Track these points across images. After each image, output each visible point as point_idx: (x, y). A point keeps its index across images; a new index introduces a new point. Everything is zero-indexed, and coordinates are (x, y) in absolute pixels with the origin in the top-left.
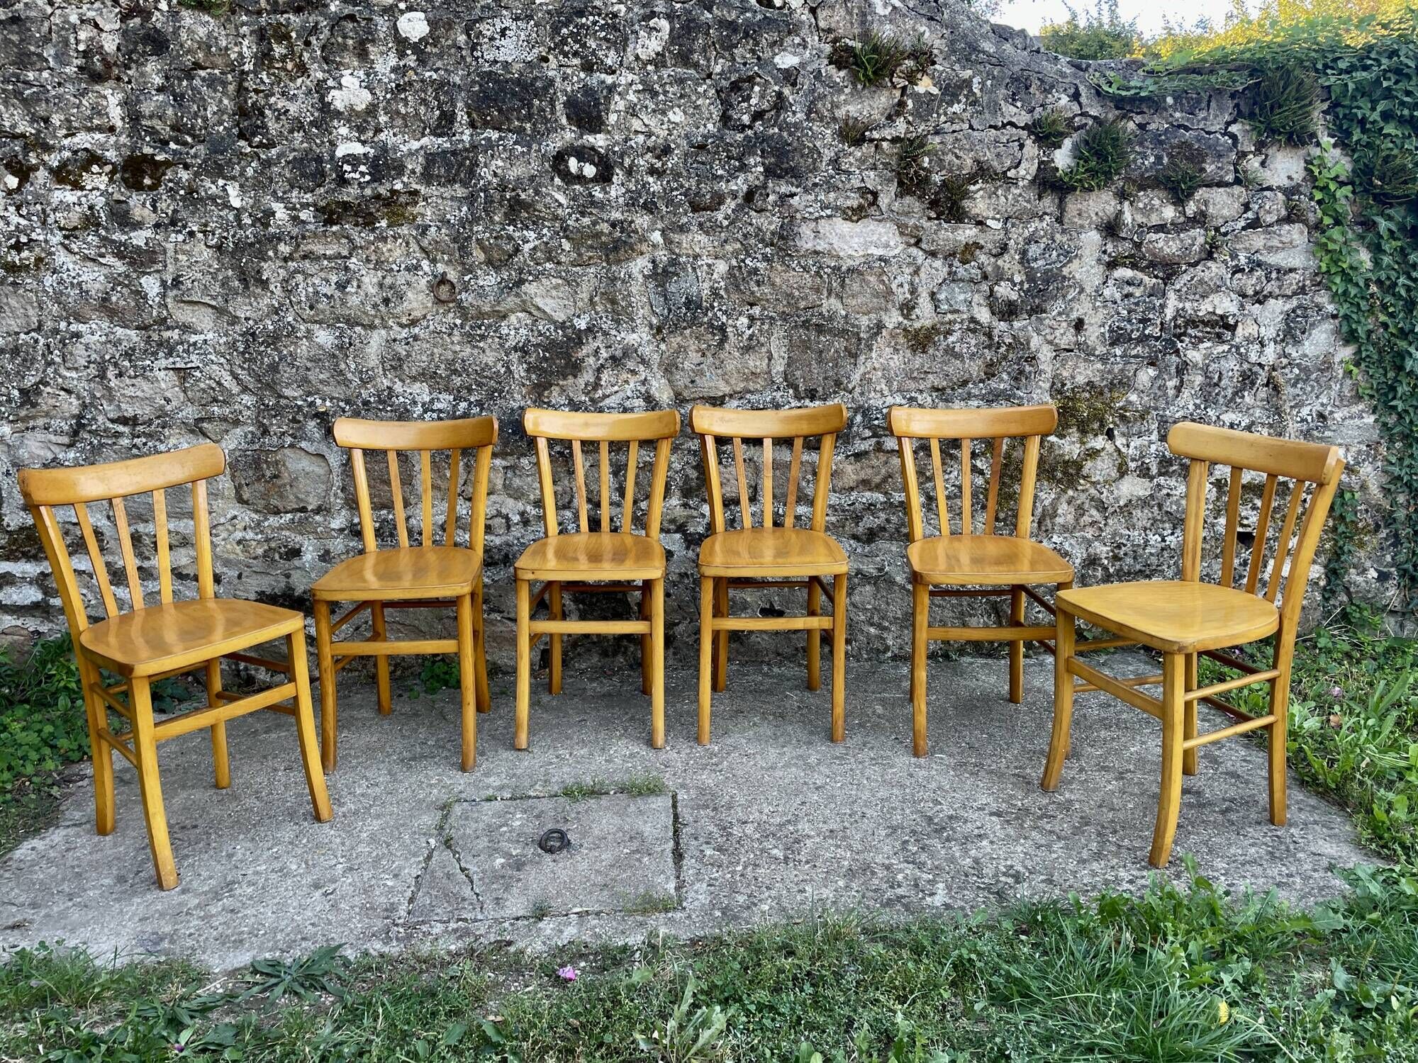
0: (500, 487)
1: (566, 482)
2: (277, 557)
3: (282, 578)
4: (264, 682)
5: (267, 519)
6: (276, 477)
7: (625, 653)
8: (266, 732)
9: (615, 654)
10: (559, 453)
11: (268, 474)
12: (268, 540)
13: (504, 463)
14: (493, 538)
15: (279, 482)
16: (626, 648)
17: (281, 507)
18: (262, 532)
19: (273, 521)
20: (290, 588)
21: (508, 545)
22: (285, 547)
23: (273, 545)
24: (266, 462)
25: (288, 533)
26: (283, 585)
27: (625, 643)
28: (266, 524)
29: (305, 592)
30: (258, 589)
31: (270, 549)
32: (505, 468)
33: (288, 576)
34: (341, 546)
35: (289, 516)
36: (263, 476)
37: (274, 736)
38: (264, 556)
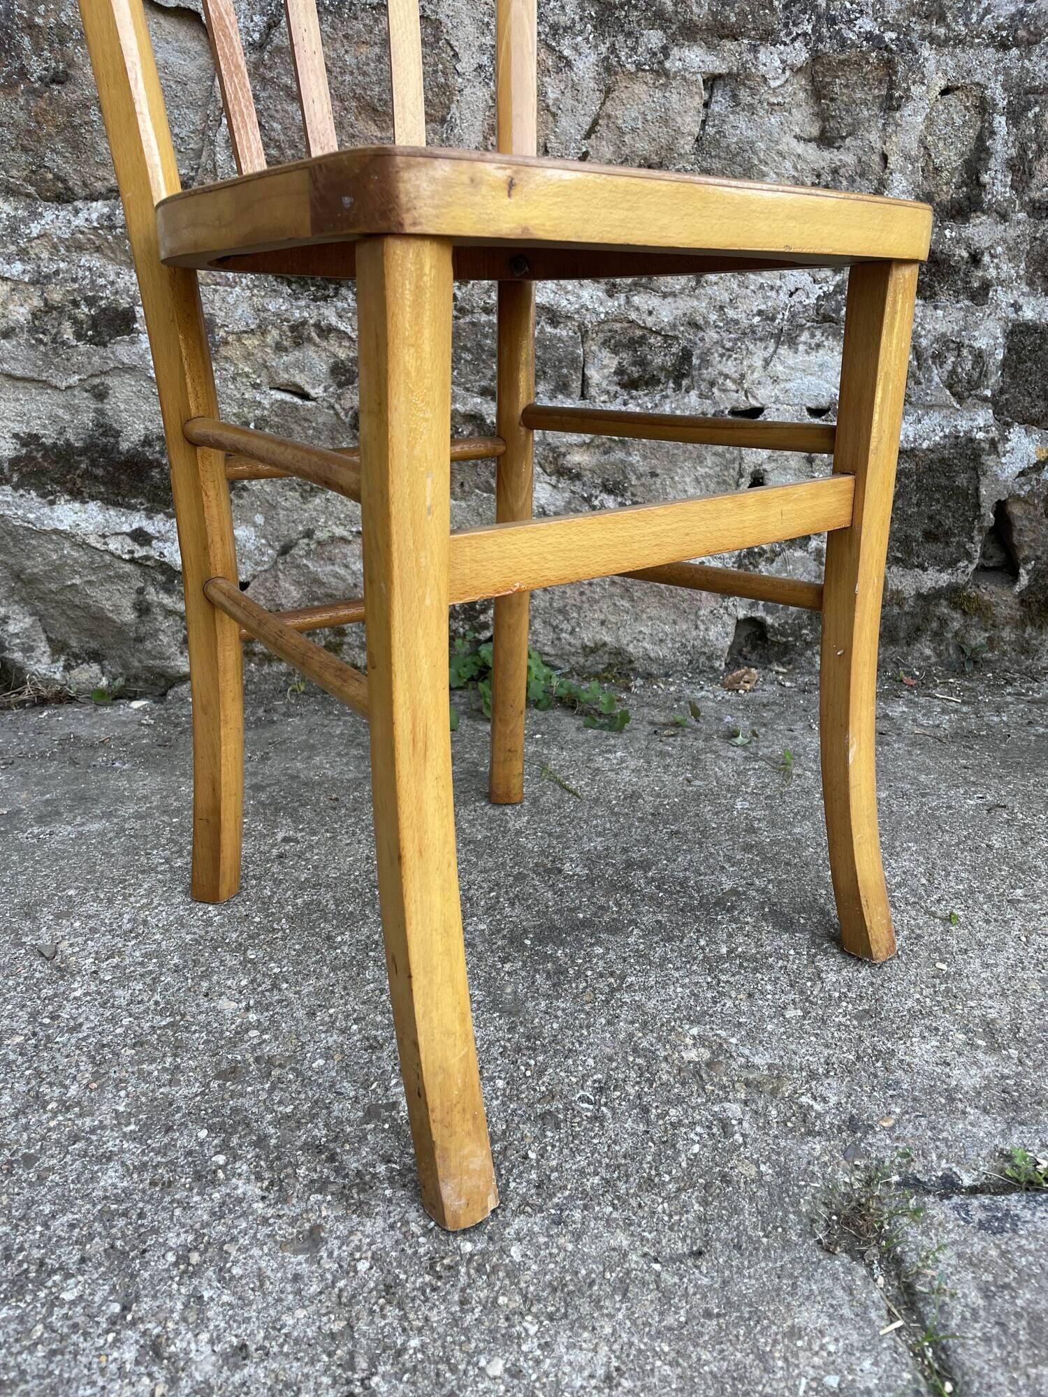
0: (687, 145)
1: (874, 137)
2: (68, 334)
3: (83, 400)
4: (48, 682)
5: (35, 216)
6: (60, 78)
7: (938, 636)
8: (41, 820)
9: (915, 634)
10: (869, 37)
11: (36, 68)
12: (40, 280)
13: (716, 65)
14: (654, 301)
15: (69, 95)
16: (943, 622)
17: (74, 181)
18: (23, 254)
19: (52, 219)
20: (107, 430)
21: (694, 325)
22: (91, 301)
23: (56, 296)
24: (31, 27)
25: (95, 262)
26: (87, 418)
27: (944, 609)
28: (35, 229)
29: (147, 442)
30: (22, 429)
31: (49, 308)
32: (712, 81)
33: (100, 394)
34: (244, 310)
35: (99, 208)
36: (23, 73)
37: (65, 831)
38: (33, 330)
